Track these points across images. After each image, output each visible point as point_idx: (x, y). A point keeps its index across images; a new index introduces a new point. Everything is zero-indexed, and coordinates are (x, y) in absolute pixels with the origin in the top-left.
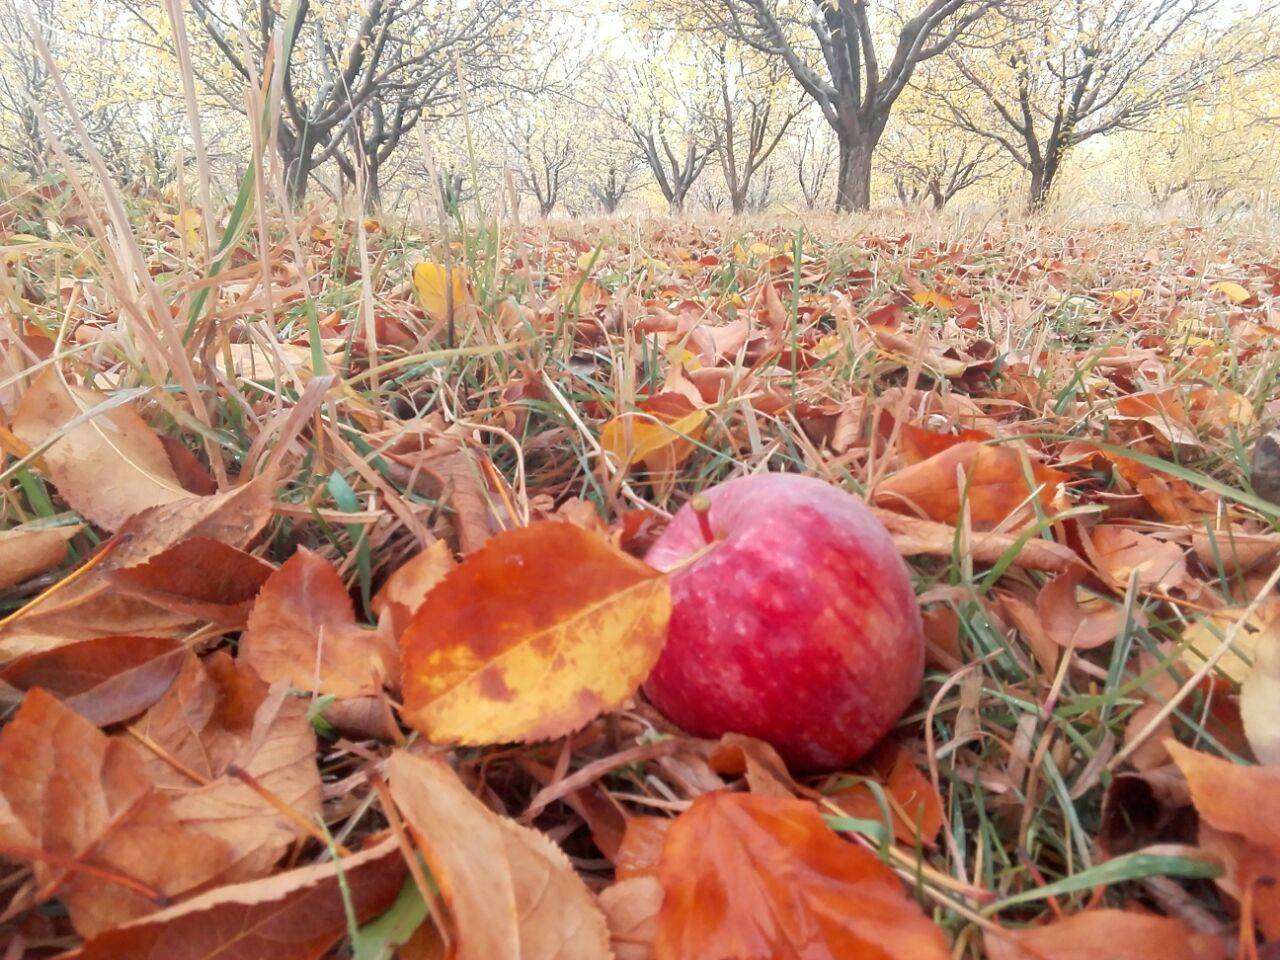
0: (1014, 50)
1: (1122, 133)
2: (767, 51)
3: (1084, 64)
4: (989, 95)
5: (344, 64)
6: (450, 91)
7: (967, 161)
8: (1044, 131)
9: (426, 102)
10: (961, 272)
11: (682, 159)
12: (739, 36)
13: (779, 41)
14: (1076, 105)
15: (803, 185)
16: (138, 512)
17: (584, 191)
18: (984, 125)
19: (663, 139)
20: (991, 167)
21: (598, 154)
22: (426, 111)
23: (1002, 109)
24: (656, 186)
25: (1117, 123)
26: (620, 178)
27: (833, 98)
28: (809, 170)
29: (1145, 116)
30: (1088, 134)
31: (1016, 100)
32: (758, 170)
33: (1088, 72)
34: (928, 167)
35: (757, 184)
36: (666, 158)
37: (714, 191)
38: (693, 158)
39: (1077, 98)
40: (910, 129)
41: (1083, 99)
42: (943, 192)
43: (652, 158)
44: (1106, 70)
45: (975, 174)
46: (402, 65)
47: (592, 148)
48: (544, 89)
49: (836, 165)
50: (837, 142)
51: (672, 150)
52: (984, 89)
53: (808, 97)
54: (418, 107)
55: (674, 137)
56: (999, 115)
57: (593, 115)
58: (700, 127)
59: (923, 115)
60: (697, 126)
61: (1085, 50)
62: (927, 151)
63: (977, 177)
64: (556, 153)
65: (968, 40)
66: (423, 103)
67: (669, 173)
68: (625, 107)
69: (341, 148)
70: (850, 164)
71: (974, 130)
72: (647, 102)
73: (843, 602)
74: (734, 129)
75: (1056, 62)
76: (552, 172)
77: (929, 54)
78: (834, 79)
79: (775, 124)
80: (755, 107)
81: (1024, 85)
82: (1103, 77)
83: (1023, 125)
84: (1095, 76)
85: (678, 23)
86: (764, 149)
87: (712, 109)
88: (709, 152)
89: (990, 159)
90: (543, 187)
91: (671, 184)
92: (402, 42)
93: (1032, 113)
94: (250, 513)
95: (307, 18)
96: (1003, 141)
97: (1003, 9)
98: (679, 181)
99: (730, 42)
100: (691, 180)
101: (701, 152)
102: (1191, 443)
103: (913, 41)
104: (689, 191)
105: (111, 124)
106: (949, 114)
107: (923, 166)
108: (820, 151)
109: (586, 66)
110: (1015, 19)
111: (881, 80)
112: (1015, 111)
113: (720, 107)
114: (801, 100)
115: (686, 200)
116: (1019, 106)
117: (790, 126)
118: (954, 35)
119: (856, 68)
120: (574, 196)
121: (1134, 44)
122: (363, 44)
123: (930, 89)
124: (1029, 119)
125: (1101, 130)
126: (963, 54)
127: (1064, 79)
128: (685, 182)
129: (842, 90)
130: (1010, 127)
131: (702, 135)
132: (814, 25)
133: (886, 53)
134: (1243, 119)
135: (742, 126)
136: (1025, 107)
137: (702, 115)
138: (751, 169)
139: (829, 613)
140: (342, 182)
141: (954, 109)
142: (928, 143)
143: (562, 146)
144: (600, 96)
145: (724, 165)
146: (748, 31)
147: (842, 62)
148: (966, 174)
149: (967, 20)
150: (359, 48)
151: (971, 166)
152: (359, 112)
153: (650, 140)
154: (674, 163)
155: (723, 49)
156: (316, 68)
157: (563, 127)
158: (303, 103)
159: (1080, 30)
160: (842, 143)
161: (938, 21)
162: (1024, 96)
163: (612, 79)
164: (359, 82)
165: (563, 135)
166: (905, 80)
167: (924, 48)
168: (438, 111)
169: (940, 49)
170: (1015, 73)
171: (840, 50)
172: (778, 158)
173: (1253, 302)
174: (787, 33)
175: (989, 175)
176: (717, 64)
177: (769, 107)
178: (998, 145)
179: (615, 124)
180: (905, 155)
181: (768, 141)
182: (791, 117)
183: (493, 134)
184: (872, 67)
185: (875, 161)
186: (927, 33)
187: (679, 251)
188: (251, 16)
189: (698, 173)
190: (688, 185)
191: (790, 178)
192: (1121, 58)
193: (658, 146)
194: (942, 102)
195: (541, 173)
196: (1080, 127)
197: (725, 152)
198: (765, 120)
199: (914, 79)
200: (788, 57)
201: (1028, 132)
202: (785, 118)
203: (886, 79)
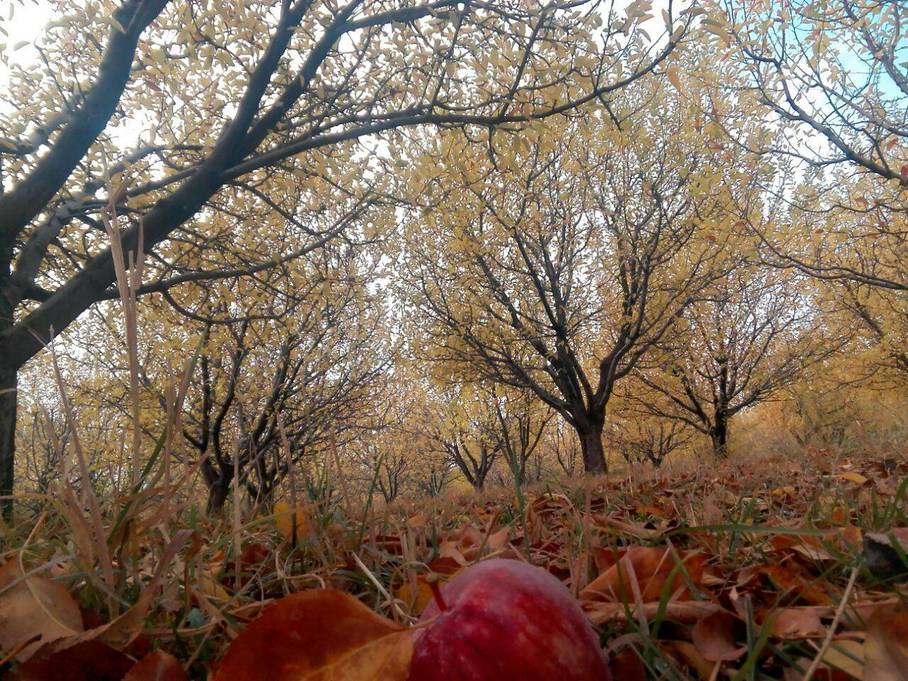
0: (673, 367)
1: (760, 404)
2: (521, 387)
3: (719, 368)
4: (667, 393)
5: (254, 427)
6: (324, 435)
7: (666, 435)
8: (709, 409)
9: (308, 443)
10: (669, 494)
11: (478, 458)
12: (502, 381)
13: (527, 380)
14: (724, 392)
15: (562, 464)
16: (50, 641)
17: (415, 487)
18: (671, 411)
19: (464, 446)
20: (684, 436)
21: (423, 462)
22: (307, 449)
23: (678, 401)
24: (464, 477)
25: (754, 399)
26: (439, 474)
27: (566, 407)
28: (564, 455)
29: (771, 392)
30: (738, 408)
31: (685, 394)
32: (530, 458)
33: (724, 372)
34: (642, 442)
35: (530, 467)
36: (468, 459)
37: (504, 475)
38: (485, 456)
39: (723, 387)
40: (623, 422)
41: (727, 388)
42: (656, 456)
43: (458, 459)
44: (736, 369)
45: (674, 442)
46: (292, 422)
47: (418, 459)
48: (383, 427)
49: (580, 449)
50: (577, 433)
51: (471, 454)
52: (662, 391)
53: (553, 410)
54: (302, 447)
55: (471, 445)
56: (678, 405)
57: (417, 438)
58: (487, 437)
59: (629, 411)
60: (484, 436)
61: (717, 360)
62: (638, 433)
63: (676, 445)
64: (395, 465)
65: (643, 364)
66: (305, 444)
67: (470, 466)
68: (437, 431)
69: (250, 478)
70: (588, 446)
71: (664, 415)
72: (451, 426)
73: (531, 628)
74: (510, 435)
75: (702, 370)
76: (393, 477)
77: (621, 375)
78: (566, 397)
79: (535, 429)
80: (520, 420)
81: (687, 385)
82: (735, 374)
83: (695, 408)
84: (729, 374)
85: (464, 378)
86: (531, 445)
87: (493, 425)
88: (496, 450)
89: (680, 432)
90: (387, 488)
91: (473, 475)
92: (293, 409)
93: (699, 401)
94: (128, 631)
95: (233, 402)
96: (685, 420)
97: (658, 345)
98: (478, 472)
99: (497, 384)
100: (486, 470)
101: (490, 452)
102: (827, 558)
103: (608, 369)
104: (486, 478)
105: (96, 481)
106: (644, 408)
107: (638, 441)
108: (569, 441)
109: (409, 410)
110: (668, 349)
111: (594, 393)
112: (686, 400)
113: (498, 423)
114: (549, 412)
115: (485, 484)
116: (689, 398)
117: (545, 428)
118: (633, 363)
119: (578, 389)
120: (409, 491)
121: (747, 353)
122: (268, 413)
123: (629, 396)
124: (697, 404)
125: (745, 404)
126: (642, 373)
127: (711, 378)
128: (482, 472)
129: (572, 402)
130: (688, 412)
131: (489, 441)
132: (546, 368)
133: (595, 380)
134: (833, 386)
135: (514, 432)
136: (692, 397)
137: (486, 429)
138: (524, 458)
139: (522, 638)
140: (250, 502)
141: (647, 405)
142: (637, 427)
143: (398, 460)
144: (420, 426)
145: (506, 457)
146: (506, 377)
147: (569, 387)
148: (669, 443)
149: (638, 354)
150: (265, 416)
151: (670, 438)
152: (263, 454)
153: (456, 448)
154: (473, 460)
155: (494, 389)
156: (238, 431)
157: (398, 448)
158: (227, 454)
159: (710, 349)
160: (580, 434)
161: (619, 357)
162: (689, 391)
163: (427, 415)
164: (264, 435)
165: (398, 453)
166: (610, 391)
167: (616, 373)
168: (316, 448)
169: (626, 371)
170: (679, 379)
171: (565, 380)
172: (540, 449)
173: (869, 483)
174: (532, 376)
175: (684, 442)
176: (492, 398)
177: (529, 419)
178: (683, 423)
179: (432, 442)
180: (624, 437)
181: (532, 439)
182: (544, 423)
183: (352, 459)
184: (587, 387)
185: (605, 443)
186: (616, 364)
187: (478, 510)
188: (197, 405)
189: (490, 466)
190: (485, 473)
191: (553, 461)
192: (742, 362)
193: (461, 451)
194: (638, 402)
195: (385, 478)
196: (732, 404)
197: (505, 449)
198: (528, 427)
199: (616, 391)
200: (535, 388)
201: (699, 412)
202: (540, 424)
203: (598, 393)
